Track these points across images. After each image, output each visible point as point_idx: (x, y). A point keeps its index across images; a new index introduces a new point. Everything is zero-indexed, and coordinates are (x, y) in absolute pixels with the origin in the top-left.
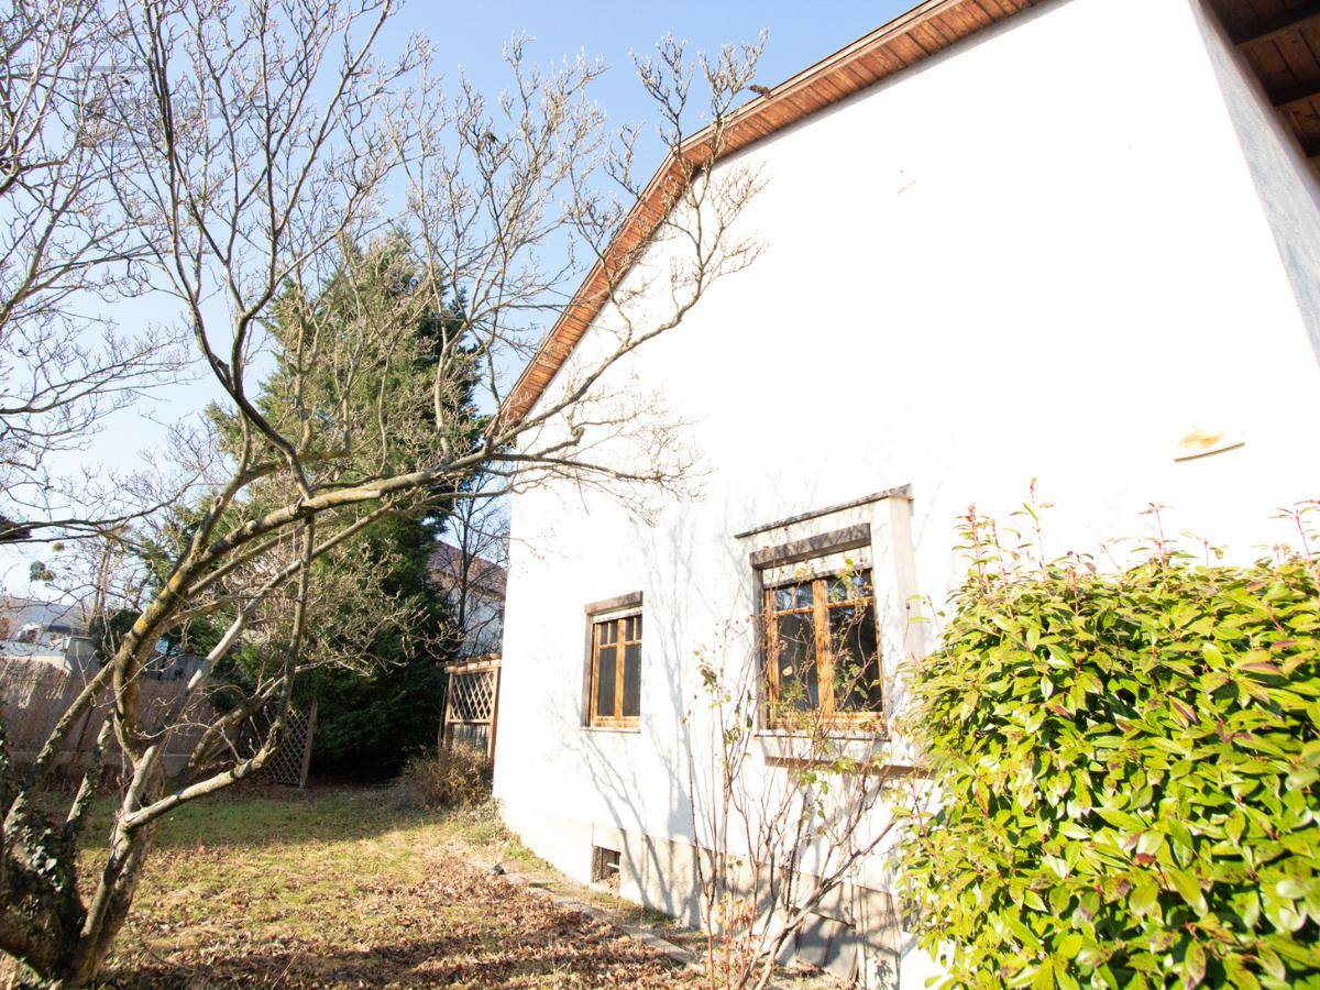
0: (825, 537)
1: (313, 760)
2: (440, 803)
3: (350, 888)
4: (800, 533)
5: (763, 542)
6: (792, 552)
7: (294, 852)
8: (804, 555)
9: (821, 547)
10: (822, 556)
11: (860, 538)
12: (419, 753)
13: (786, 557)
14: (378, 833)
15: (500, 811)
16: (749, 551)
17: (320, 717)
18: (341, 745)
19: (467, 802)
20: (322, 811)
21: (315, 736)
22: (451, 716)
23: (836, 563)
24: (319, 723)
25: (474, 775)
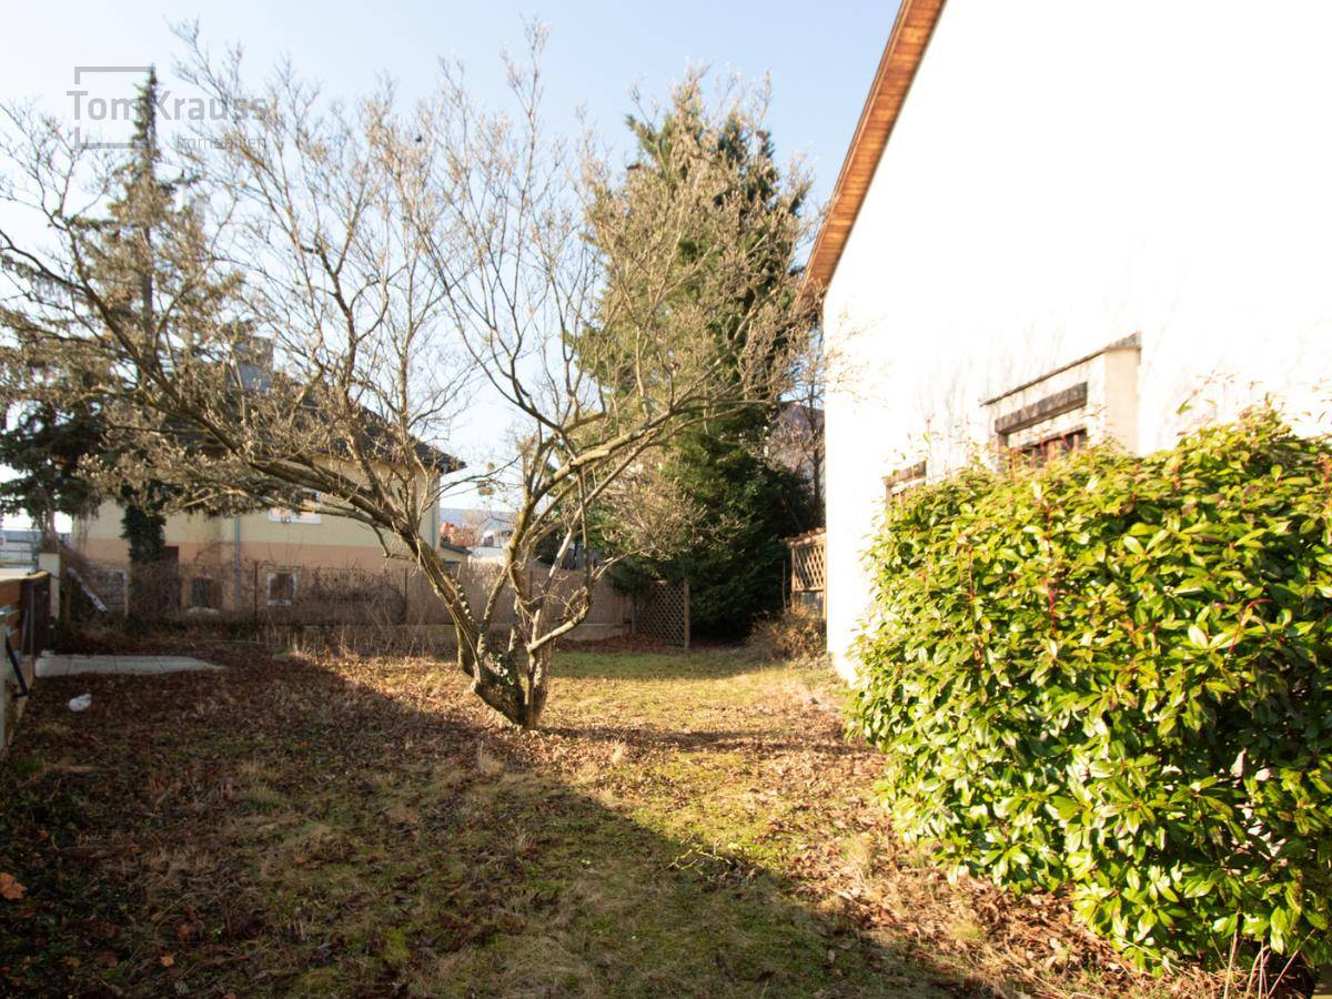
0: (1052, 399)
1: (692, 628)
2: (782, 656)
3: (695, 705)
4: (1034, 396)
5: (1007, 409)
6: (1025, 417)
7: (667, 685)
8: (1034, 419)
9: (1047, 410)
10: (1052, 418)
11: (1077, 398)
12: (764, 617)
13: (1021, 422)
14: (731, 675)
15: (834, 662)
16: (994, 418)
17: (691, 591)
18: (712, 613)
19: (805, 655)
20: (694, 663)
21: (691, 609)
22: (796, 584)
23: (1064, 424)
24: (691, 598)
25: (810, 634)
